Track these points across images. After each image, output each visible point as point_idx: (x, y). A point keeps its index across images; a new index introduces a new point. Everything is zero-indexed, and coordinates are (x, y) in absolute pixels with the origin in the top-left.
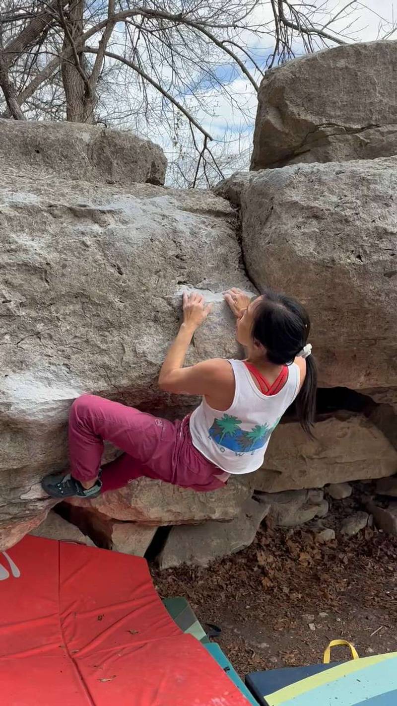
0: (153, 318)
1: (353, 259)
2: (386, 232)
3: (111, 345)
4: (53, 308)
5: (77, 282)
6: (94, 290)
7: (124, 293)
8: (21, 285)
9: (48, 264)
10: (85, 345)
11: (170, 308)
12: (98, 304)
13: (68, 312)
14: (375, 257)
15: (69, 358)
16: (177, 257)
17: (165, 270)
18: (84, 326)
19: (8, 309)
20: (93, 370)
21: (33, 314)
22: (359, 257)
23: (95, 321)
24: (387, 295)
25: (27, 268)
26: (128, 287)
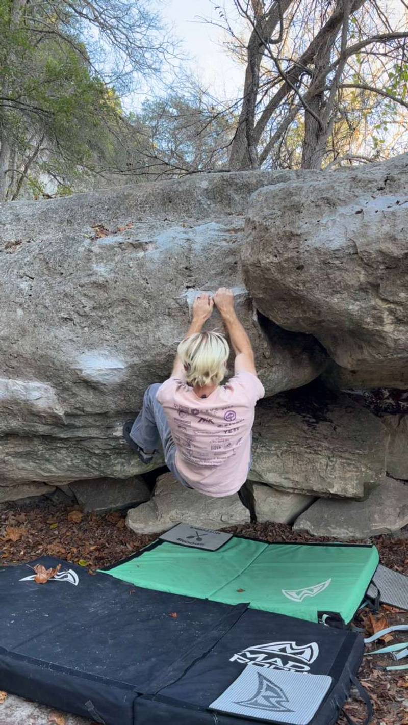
0: (167, 313)
1: (272, 258)
2: (292, 234)
3: (140, 333)
4: (110, 310)
5: (121, 291)
6: (131, 296)
7: (149, 297)
8: (94, 296)
9: (107, 281)
10: (127, 333)
11: (178, 306)
12: (134, 306)
13: (118, 311)
14: (286, 256)
15: (117, 341)
16: (186, 268)
17: (177, 278)
18: (127, 320)
19: (85, 312)
20: (131, 350)
21: (100, 314)
22: (276, 256)
23: (133, 317)
24: (304, 284)
25: (96, 285)
26: (151, 292)
